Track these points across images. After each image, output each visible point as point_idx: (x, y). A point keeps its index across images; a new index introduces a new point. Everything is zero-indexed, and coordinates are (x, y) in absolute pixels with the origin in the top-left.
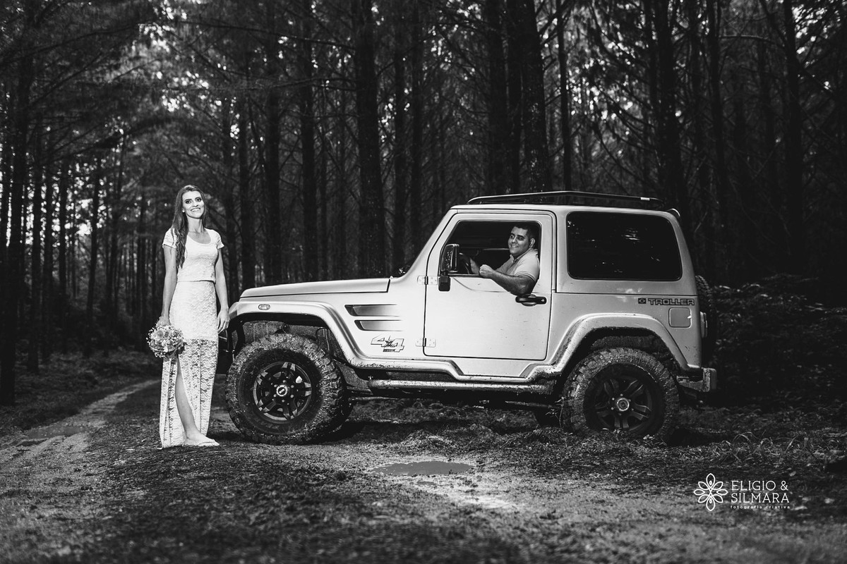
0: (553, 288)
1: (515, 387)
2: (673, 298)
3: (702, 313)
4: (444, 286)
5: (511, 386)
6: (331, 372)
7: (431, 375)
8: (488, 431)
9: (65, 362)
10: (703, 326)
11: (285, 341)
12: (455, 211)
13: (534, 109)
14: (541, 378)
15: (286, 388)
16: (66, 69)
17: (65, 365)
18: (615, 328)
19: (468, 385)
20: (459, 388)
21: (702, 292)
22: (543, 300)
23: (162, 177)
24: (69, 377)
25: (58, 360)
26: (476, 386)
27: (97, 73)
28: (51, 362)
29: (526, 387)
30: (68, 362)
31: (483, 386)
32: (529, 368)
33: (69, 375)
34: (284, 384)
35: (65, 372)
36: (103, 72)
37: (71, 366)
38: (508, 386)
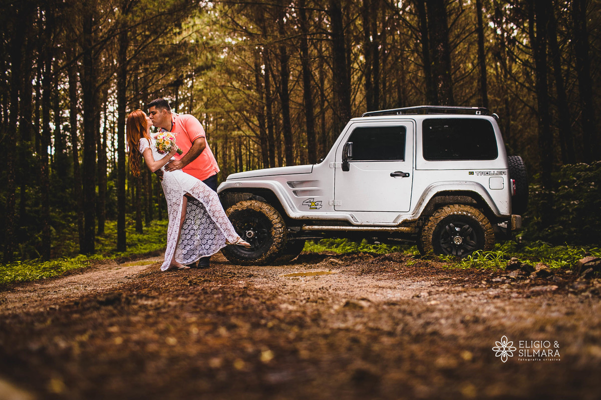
0: (414, 167)
1: (389, 228)
2: (492, 171)
3: (511, 180)
4: (346, 168)
5: (387, 228)
6: (278, 223)
7: (338, 223)
8: (370, 257)
9: (160, 225)
10: (512, 188)
11: (251, 205)
12: (353, 122)
13: (440, 48)
14: (405, 223)
15: (252, 232)
16: (148, 37)
17: (159, 227)
18: (452, 191)
19: (360, 228)
20: (354, 229)
21: (518, 166)
22: (407, 175)
23: (217, 102)
24: (161, 235)
25: (156, 224)
26: (365, 228)
27: (167, 38)
28: (151, 226)
29: (396, 228)
30: (161, 226)
31: (369, 228)
32: (398, 217)
33: (161, 234)
34: (252, 230)
35: (159, 232)
36: (171, 38)
37: (164, 228)
38: (385, 228)
